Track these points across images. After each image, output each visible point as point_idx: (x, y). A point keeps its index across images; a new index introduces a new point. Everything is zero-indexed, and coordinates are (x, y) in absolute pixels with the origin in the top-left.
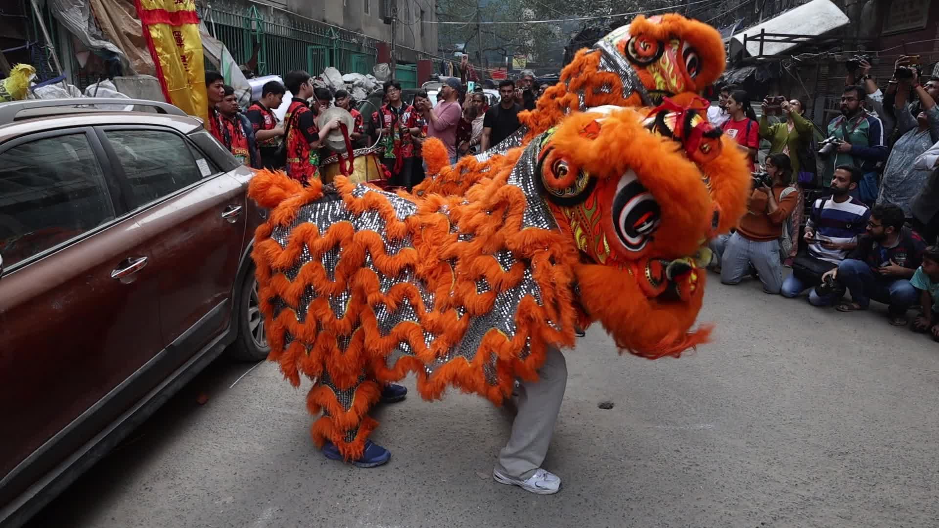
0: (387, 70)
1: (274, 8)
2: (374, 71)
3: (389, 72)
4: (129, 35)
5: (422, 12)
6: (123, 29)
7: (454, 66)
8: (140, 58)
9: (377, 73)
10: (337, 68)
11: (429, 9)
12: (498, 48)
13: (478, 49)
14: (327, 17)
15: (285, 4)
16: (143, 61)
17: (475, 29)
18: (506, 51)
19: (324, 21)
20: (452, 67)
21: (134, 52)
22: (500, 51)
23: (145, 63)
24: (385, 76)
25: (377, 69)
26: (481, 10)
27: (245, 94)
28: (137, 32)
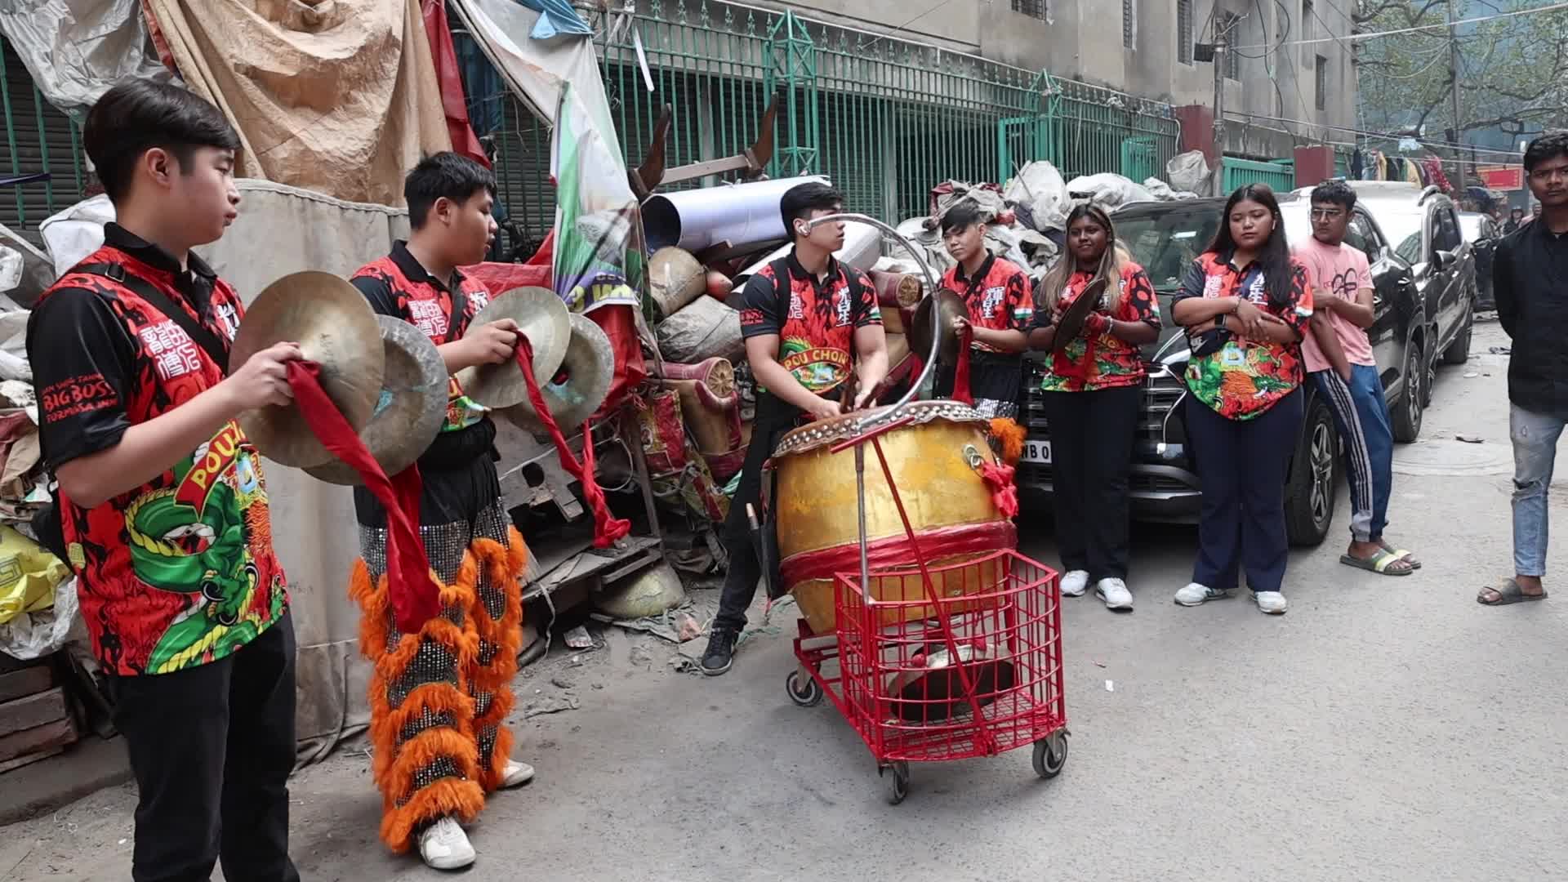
0: (1200, 165)
1: (942, 52)
2: (1169, 170)
3: (1205, 170)
4: (254, 74)
5: (1321, 61)
6: (232, 56)
7: (1389, 161)
8: (292, 136)
9: (1176, 176)
10: (1056, 165)
11: (1336, 53)
12: (1502, 119)
13: (1451, 125)
14: (1084, 71)
15: (976, 43)
16: (301, 143)
17: (1445, 83)
18: (1521, 124)
19: (1077, 78)
20: (1385, 163)
21: (274, 119)
22: (1507, 126)
23: (307, 150)
24: (1195, 181)
25: (1176, 165)
26: (1460, 40)
27: (614, 222)
28: (282, 63)
